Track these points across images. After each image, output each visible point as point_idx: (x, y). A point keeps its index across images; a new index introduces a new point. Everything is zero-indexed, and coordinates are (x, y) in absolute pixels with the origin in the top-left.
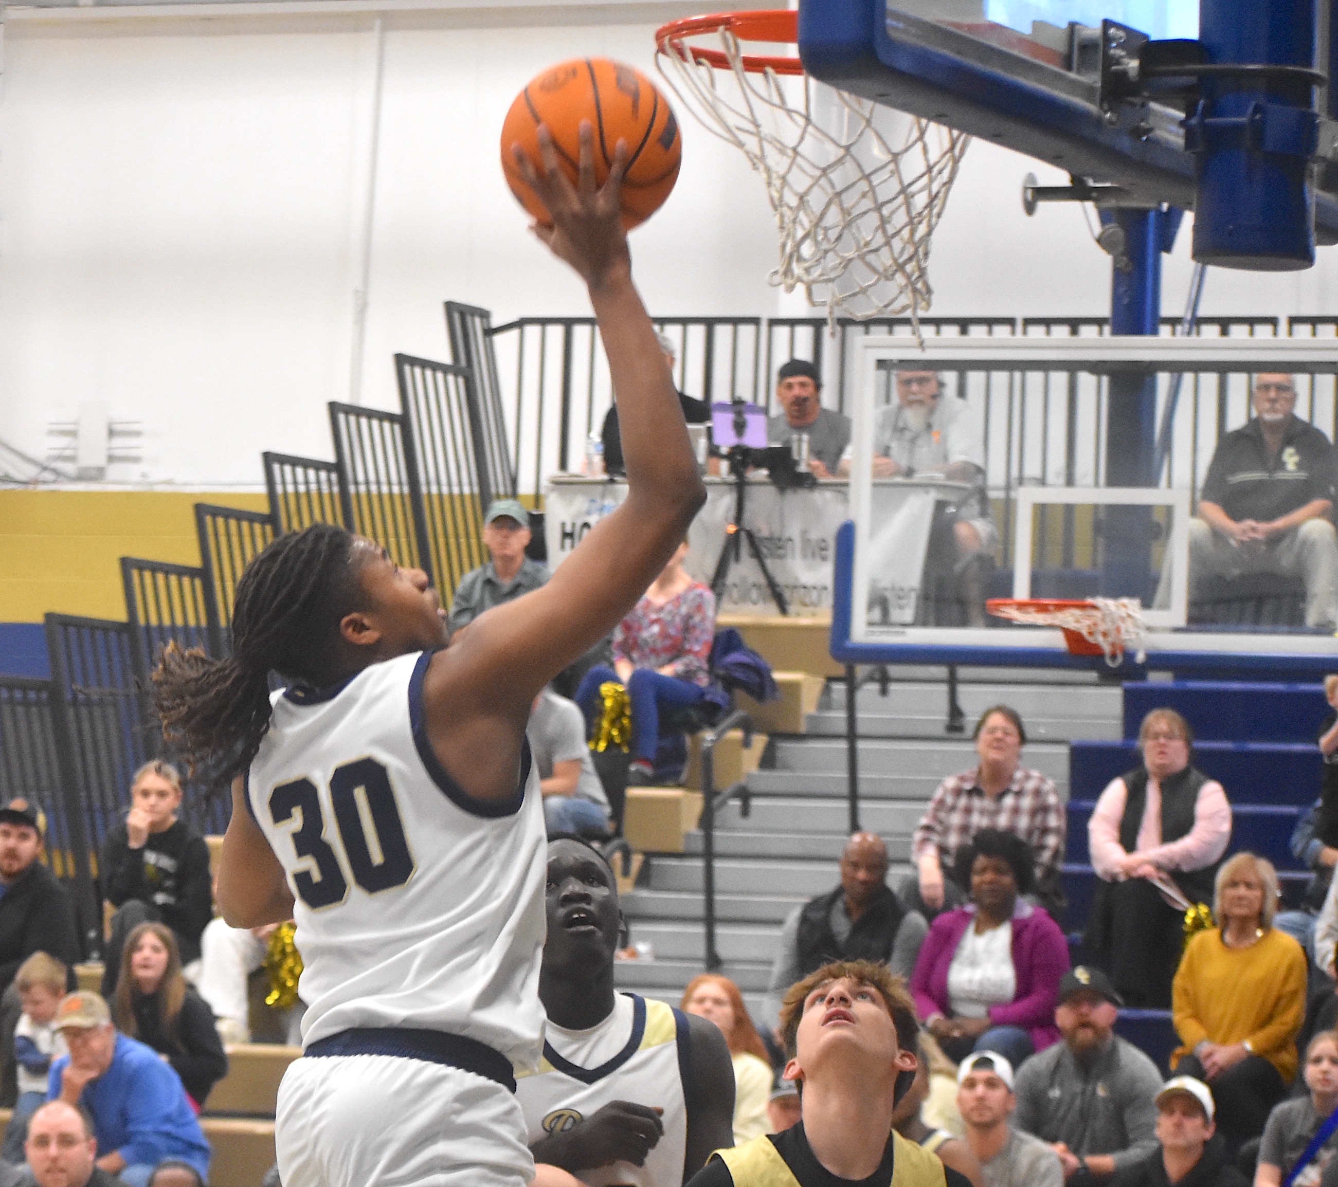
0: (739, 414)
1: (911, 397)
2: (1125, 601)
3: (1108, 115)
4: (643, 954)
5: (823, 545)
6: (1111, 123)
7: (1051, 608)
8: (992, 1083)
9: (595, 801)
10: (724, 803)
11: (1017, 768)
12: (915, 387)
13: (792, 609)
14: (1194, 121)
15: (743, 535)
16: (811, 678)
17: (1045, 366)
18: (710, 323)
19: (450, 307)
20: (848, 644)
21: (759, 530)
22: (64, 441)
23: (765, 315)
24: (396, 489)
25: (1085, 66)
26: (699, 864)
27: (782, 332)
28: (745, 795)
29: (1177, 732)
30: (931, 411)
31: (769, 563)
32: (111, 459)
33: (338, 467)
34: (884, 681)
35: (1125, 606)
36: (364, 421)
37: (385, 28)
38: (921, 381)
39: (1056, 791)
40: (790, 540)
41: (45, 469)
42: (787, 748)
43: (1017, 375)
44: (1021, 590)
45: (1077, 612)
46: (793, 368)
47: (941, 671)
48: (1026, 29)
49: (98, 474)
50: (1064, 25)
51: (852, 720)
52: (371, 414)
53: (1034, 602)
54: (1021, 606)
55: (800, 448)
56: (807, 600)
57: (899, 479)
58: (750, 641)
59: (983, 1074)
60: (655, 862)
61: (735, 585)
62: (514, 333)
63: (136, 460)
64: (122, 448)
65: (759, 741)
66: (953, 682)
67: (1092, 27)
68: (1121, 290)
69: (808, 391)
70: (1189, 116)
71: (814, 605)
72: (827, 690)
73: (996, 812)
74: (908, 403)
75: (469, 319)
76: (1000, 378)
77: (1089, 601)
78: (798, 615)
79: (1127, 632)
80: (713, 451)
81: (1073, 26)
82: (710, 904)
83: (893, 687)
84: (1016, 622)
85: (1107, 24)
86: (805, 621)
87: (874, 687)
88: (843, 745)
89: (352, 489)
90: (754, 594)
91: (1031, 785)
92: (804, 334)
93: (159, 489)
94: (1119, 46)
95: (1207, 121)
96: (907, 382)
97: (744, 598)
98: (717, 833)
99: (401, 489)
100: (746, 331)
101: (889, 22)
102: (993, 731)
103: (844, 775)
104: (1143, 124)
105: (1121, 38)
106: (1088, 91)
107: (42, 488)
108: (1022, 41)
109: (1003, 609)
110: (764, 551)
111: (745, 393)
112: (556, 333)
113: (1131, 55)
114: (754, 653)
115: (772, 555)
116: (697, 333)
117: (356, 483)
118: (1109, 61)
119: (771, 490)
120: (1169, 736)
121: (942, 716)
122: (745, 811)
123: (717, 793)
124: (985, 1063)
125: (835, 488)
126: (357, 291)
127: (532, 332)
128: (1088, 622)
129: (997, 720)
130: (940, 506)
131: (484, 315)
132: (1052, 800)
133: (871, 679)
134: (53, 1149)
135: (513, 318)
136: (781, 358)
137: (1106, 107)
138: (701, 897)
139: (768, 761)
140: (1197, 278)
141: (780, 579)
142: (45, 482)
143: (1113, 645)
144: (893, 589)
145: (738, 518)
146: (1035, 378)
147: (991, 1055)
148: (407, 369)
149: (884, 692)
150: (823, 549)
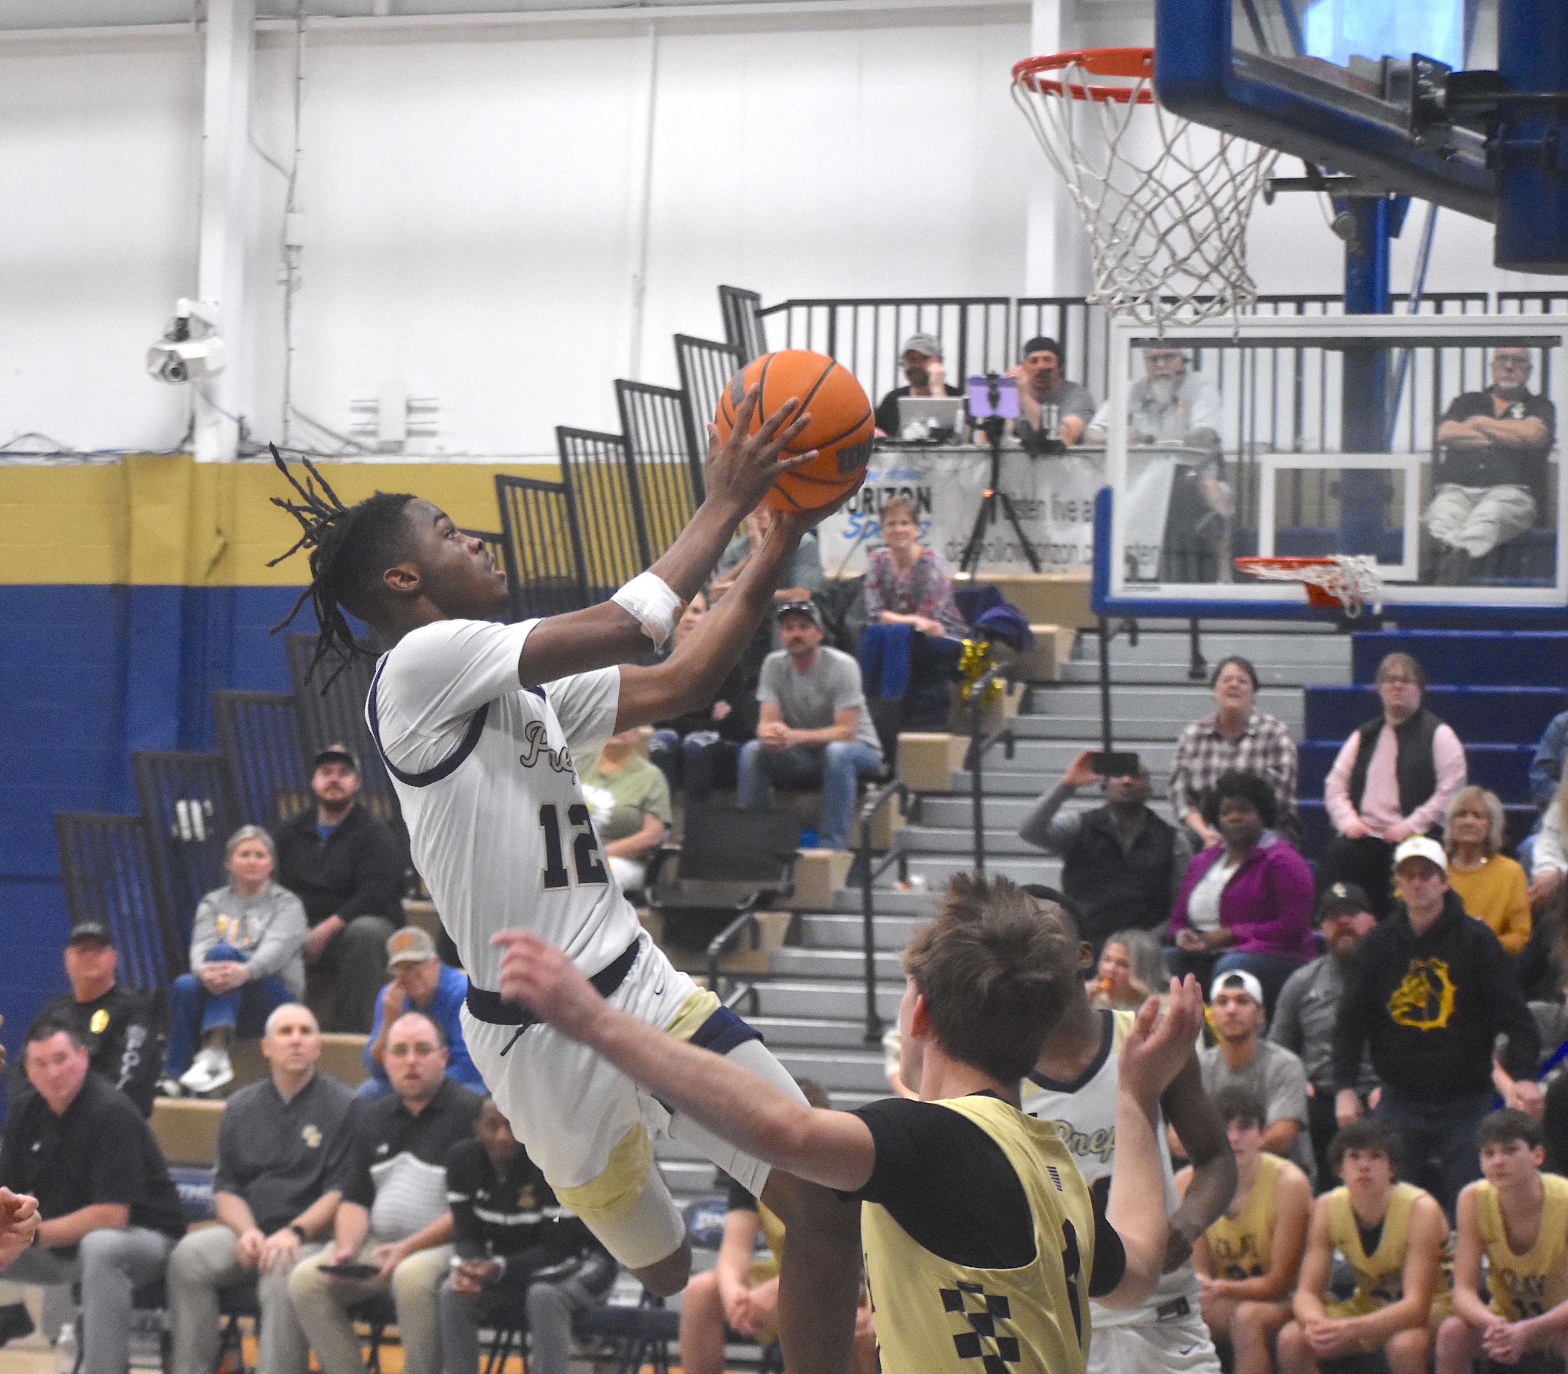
0: (993, 387)
1: (1159, 372)
2: (1362, 557)
3: (1418, 139)
4: (917, 886)
5: (1072, 507)
6: (1421, 144)
7: (1295, 564)
8: (1242, 1000)
9: (870, 746)
10: (990, 746)
11: (1251, 712)
12: (1161, 363)
13: (1044, 565)
14: (1496, 143)
15: (998, 498)
16: (1065, 630)
17: (1275, 343)
18: (964, 303)
19: (724, 291)
20: (1107, 599)
21: (1013, 494)
22: (365, 418)
23: (1014, 295)
24: (677, 459)
25: (1396, 96)
26: (968, 802)
27: (1030, 311)
28: (1009, 739)
29: (1412, 677)
30: (1178, 385)
31: (1023, 524)
32: (410, 433)
33: (624, 440)
34: (1134, 632)
35: (1362, 562)
36: (647, 397)
37: (658, 34)
38: (1167, 357)
39: (1287, 733)
40: (1041, 502)
41: (349, 443)
42: (1045, 695)
43: (1248, 351)
44: (1266, 548)
45: (1318, 568)
46: (1039, 343)
47: (1185, 623)
48: (1344, 64)
49: (396, 448)
50: (1377, 58)
51: (1105, 668)
52: (653, 390)
53: (1279, 559)
54: (1268, 563)
55: (1049, 418)
56: (1058, 558)
57: (1141, 446)
58: (1009, 597)
59: (1233, 991)
60: (926, 801)
61: (990, 545)
62: (782, 315)
63: (432, 434)
64: (419, 423)
65: (1020, 688)
66: (1195, 632)
67: (1404, 61)
68: (1354, 271)
69: (1052, 365)
70: (1489, 139)
71: (1066, 562)
72: (1078, 641)
73: (1234, 755)
74: (1155, 376)
75: (740, 301)
76: (1232, 354)
77: (1330, 558)
78: (1050, 571)
79: (1366, 586)
80: (970, 421)
81: (1386, 59)
82: (979, 838)
83: (1142, 637)
84: (1260, 578)
85: (1416, 57)
86: (1057, 577)
87: (1124, 637)
88: (1096, 691)
89: (637, 459)
90: (1009, 552)
91: (1265, 728)
92: (1051, 312)
93: (453, 460)
94: (1429, 77)
95: (1508, 142)
96: (1154, 359)
97: (1000, 557)
98: (985, 774)
99: (682, 459)
100: (997, 311)
101: (1235, 61)
102: (1229, 679)
103: (1098, 718)
104: (1446, 146)
105: (1428, 70)
106: (1400, 118)
107: (346, 460)
108: (1341, 71)
109: (1252, 566)
110: (1018, 513)
111: (996, 366)
112: (821, 314)
113: (1438, 86)
114: (1011, 607)
115: (1025, 518)
116: (952, 312)
117: (641, 453)
118: (1418, 90)
119: (1023, 458)
120: (1405, 680)
121: (1186, 665)
122: (1010, 754)
123: (983, 737)
124: (1235, 981)
125: (1081, 455)
126: (635, 277)
127: (799, 313)
128: (1328, 577)
129: (1231, 669)
130: (1180, 470)
131: (755, 297)
132: (1285, 741)
133: (1121, 630)
134: (411, 1057)
135: (781, 300)
136: (1029, 333)
137: (1416, 130)
138: (970, 833)
139: (1026, 707)
140: (1421, 260)
141: (1034, 539)
142: (349, 455)
143: (1352, 597)
144: (1138, 547)
145: (994, 484)
146: (1264, 354)
147: (1241, 974)
148: (686, 348)
149: (1134, 642)
150: (1072, 511)
